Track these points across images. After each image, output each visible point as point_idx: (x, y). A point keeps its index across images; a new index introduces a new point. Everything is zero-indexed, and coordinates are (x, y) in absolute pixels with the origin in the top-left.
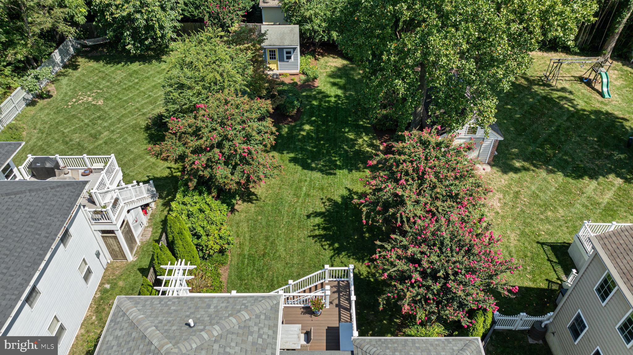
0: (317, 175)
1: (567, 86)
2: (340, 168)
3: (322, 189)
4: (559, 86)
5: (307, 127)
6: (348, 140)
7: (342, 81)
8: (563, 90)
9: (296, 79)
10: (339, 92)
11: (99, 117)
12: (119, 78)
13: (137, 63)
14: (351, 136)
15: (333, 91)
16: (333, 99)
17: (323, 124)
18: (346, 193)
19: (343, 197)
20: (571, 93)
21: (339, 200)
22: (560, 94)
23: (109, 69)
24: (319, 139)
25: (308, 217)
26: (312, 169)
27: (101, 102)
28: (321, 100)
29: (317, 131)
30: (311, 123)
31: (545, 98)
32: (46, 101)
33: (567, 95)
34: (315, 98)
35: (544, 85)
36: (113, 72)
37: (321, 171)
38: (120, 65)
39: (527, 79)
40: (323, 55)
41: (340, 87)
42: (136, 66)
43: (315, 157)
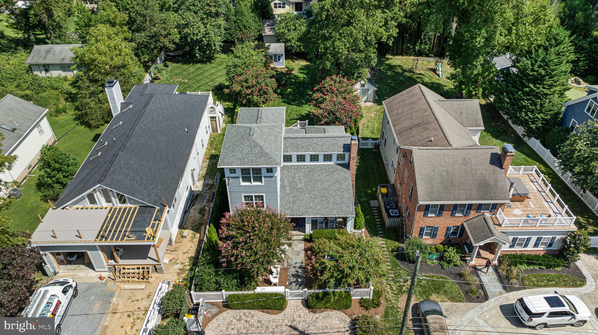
0: (295, 107)
1: (423, 72)
2: (305, 104)
3: (297, 111)
4: (419, 72)
5: (289, 90)
6: (309, 95)
7: (305, 72)
8: (420, 74)
9: (283, 70)
10: (305, 76)
11: (188, 87)
12: (192, 71)
13: (199, 64)
14: (311, 93)
15: (302, 76)
16: (302, 79)
17: (297, 88)
18: (307, 112)
19: (306, 114)
20: (423, 75)
21: (304, 115)
22: (417, 76)
23: (185, 67)
24: (295, 94)
25: (291, 120)
26: (292, 105)
27: (186, 81)
28: (296, 79)
29: (294, 90)
30: (291, 88)
31: (409, 77)
32: (158, 81)
33: (421, 76)
34: (293, 78)
35: (411, 72)
36: (188, 68)
37: (296, 105)
38: (190, 65)
39: (403, 70)
40: (296, 60)
41: (305, 74)
42: (199, 65)
43: (293, 100)
